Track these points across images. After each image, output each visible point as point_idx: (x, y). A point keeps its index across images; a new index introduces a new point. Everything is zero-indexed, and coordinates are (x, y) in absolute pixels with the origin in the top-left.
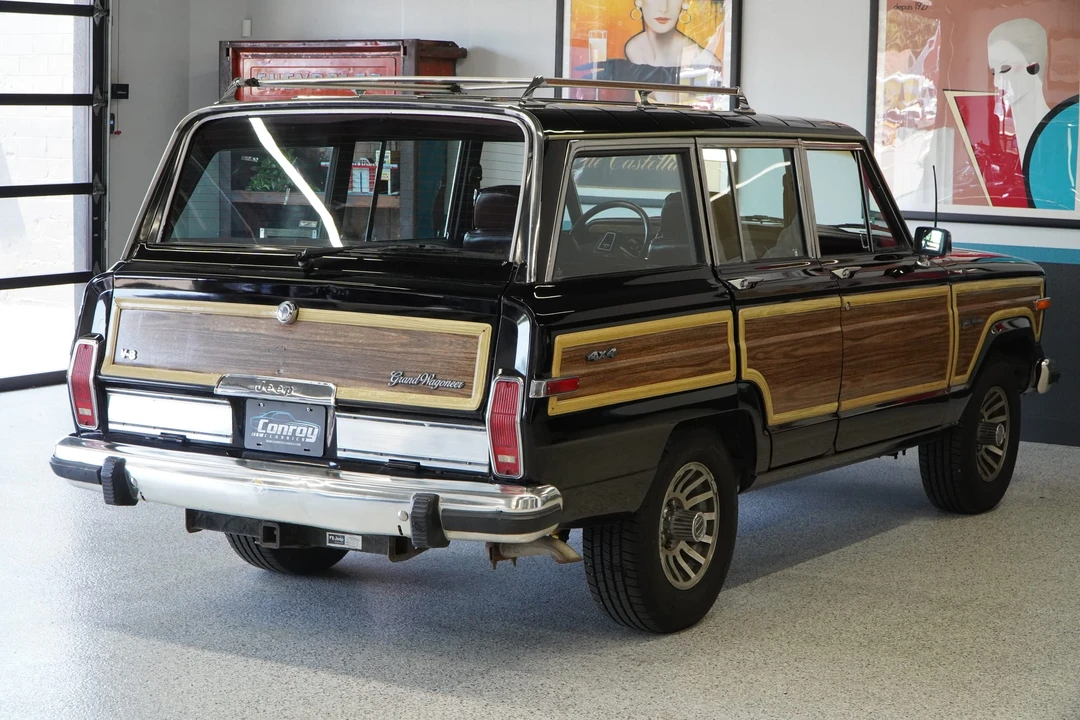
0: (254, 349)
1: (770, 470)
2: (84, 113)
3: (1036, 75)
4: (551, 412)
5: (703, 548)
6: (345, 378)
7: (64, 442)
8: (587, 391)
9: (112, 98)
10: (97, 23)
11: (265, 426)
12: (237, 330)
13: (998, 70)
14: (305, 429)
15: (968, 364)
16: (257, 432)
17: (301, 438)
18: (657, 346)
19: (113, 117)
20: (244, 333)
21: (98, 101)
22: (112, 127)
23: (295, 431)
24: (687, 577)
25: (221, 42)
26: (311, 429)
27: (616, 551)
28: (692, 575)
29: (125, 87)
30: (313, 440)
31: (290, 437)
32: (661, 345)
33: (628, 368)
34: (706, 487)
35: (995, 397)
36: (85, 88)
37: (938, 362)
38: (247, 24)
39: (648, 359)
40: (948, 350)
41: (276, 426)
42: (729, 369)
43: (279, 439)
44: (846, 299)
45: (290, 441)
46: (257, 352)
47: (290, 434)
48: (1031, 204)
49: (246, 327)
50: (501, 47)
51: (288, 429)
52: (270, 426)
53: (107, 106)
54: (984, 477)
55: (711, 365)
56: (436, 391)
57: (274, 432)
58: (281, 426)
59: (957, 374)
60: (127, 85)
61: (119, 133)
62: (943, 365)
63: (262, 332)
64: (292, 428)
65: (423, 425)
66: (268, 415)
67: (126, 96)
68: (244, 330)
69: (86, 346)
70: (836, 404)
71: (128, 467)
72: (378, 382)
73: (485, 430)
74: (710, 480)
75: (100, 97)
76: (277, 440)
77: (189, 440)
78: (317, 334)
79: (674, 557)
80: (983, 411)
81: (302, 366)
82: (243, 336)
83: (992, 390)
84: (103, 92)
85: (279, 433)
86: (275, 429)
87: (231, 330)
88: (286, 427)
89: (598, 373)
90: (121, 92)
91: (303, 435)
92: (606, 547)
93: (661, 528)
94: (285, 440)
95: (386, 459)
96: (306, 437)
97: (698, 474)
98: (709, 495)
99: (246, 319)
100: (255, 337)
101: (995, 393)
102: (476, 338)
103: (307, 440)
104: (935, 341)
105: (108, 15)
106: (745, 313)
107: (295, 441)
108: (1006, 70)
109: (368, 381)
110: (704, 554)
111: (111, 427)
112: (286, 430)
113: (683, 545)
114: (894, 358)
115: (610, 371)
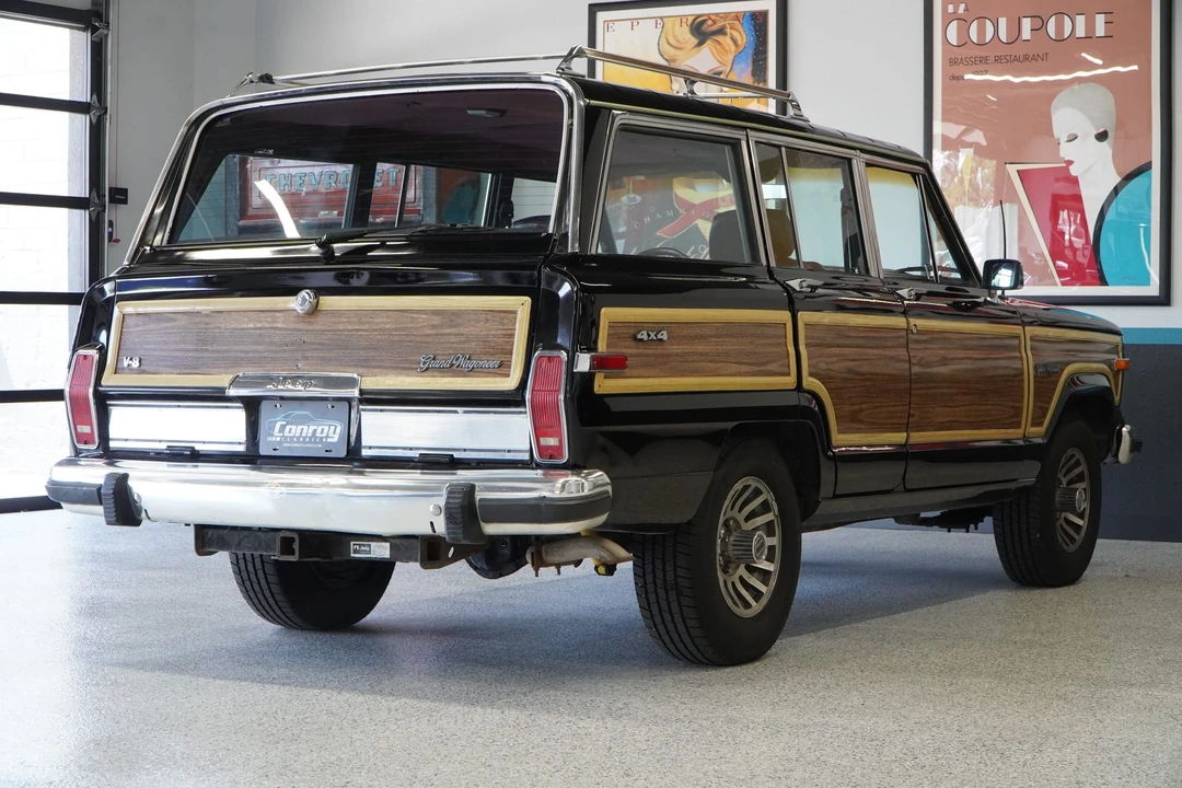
0: (271, 343)
1: (836, 496)
2: (81, 218)
3: (1105, 142)
4: (597, 389)
5: (764, 576)
6: (371, 367)
7: (60, 464)
8: (635, 372)
9: (110, 202)
10: (94, 121)
11: (283, 428)
12: (251, 326)
14: (326, 428)
15: (1044, 416)
16: (273, 435)
17: (322, 438)
18: (711, 336)
19: (111, 224)
20: (260, 328)
21: (96, 205)
22: (110, 234)
23: (315, 431)
24: (747, 605)
26: (333, 428)
27: (669, 567)
28: (753, 603)
29: (124, 192)
30: (335, 439)
31: (310, 438)
32: (715, 336)
33: (681, 355)
34: (765, 508)
35: (1073, 461)
36: (81, 190)
37: (1012, 407)
39: (700, 348)
40: (1023, 396)
41: (294, 427)
42: (789, 374)
43: (298, 442)
44: (913, 321)
45: (310, 442)
46: (274, 348)
47: (310, 435)
49: (260, 322)
51: (307, 430)
52: (288, 427)
53: (104, 211)
54: (1065, 547)
55: (769, 367)
56: (471, 372)
57: (292, 435)
58: (300, 427)
59: (1033, 425)
60: (126, 190)
61: (117, 241)
62: (1018, 412)
63: (279, 325)
64: (312, 428)
65: (456, 412)
66: (285, 417)
67: (125, 202)
68: (259, 325)
69: (85, 357)
70: (905, 434)
71: (131, 483)
72: (408, 369)
73: (525, 413)
74: (770, 500)
75: (96, 200)
76: (295, 443)
77: (198, 451)
78: (338, 323)
79: (733, 584)
80: (1060, 476)
81: (322, 359)
82: (258, 332)
83: (1070, 452)
84: (101, 196)
85: (298, 435)
86: (293, 431)
87: (245, 326)
88: (305, 428)
89: (647, 355)
90: (120, 196)
91: (324, 435)
92: (659, 564)
93: (719, 551)
94: (304, 442)
95: (415, 454)
96: (327, 437)
97: (757, 492)
98: (769, 517)
99: (262, 315)
100: (273, 331)
101: (1073, 456)
102: (515, 312)
103: (329, 440)
104: (1009, 384)
105: (106, 113)
106: (803, 316)
107: (315, 442)
108: (1072, 138)
109: (396, 368)
110: (765, 583)
111: (112, 444)
112: (305, 431)
113: (742, 571)
114: (965, 394)
115: (662, 355)
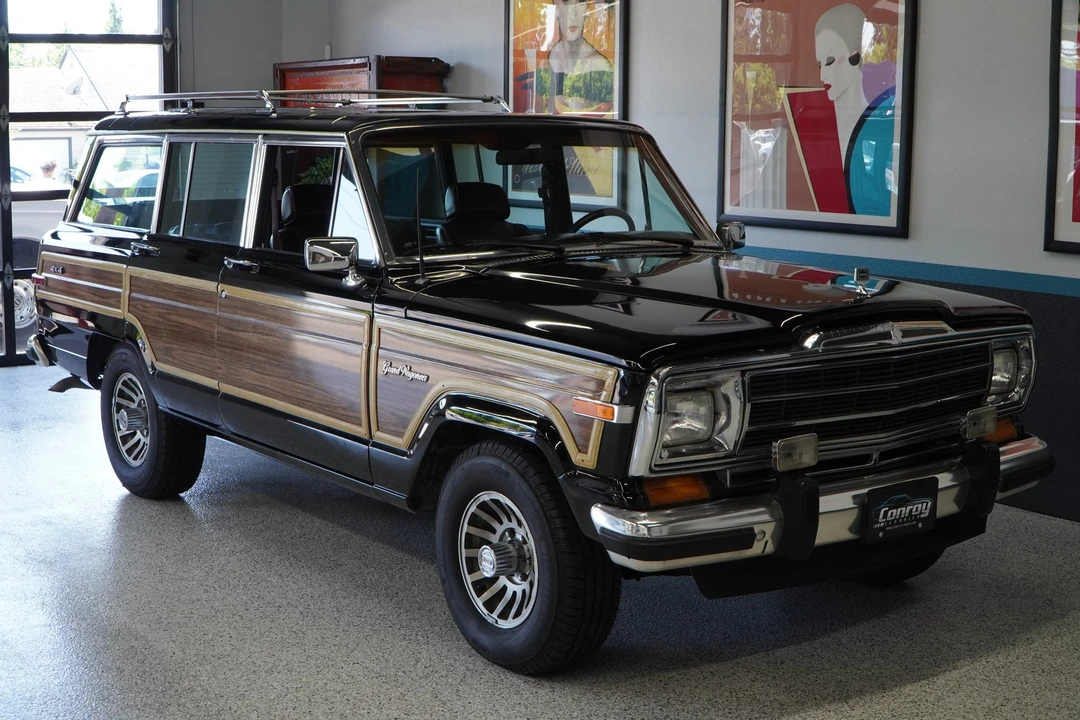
13: (824, 62)
25: (274, 65)
38: (328, 48)
48: (852, 211)
50: (475, 62)
